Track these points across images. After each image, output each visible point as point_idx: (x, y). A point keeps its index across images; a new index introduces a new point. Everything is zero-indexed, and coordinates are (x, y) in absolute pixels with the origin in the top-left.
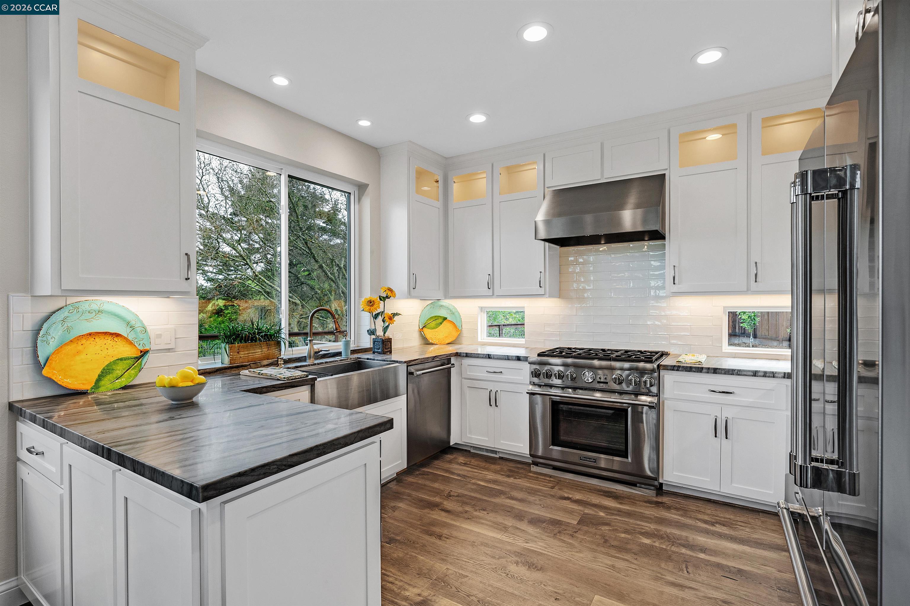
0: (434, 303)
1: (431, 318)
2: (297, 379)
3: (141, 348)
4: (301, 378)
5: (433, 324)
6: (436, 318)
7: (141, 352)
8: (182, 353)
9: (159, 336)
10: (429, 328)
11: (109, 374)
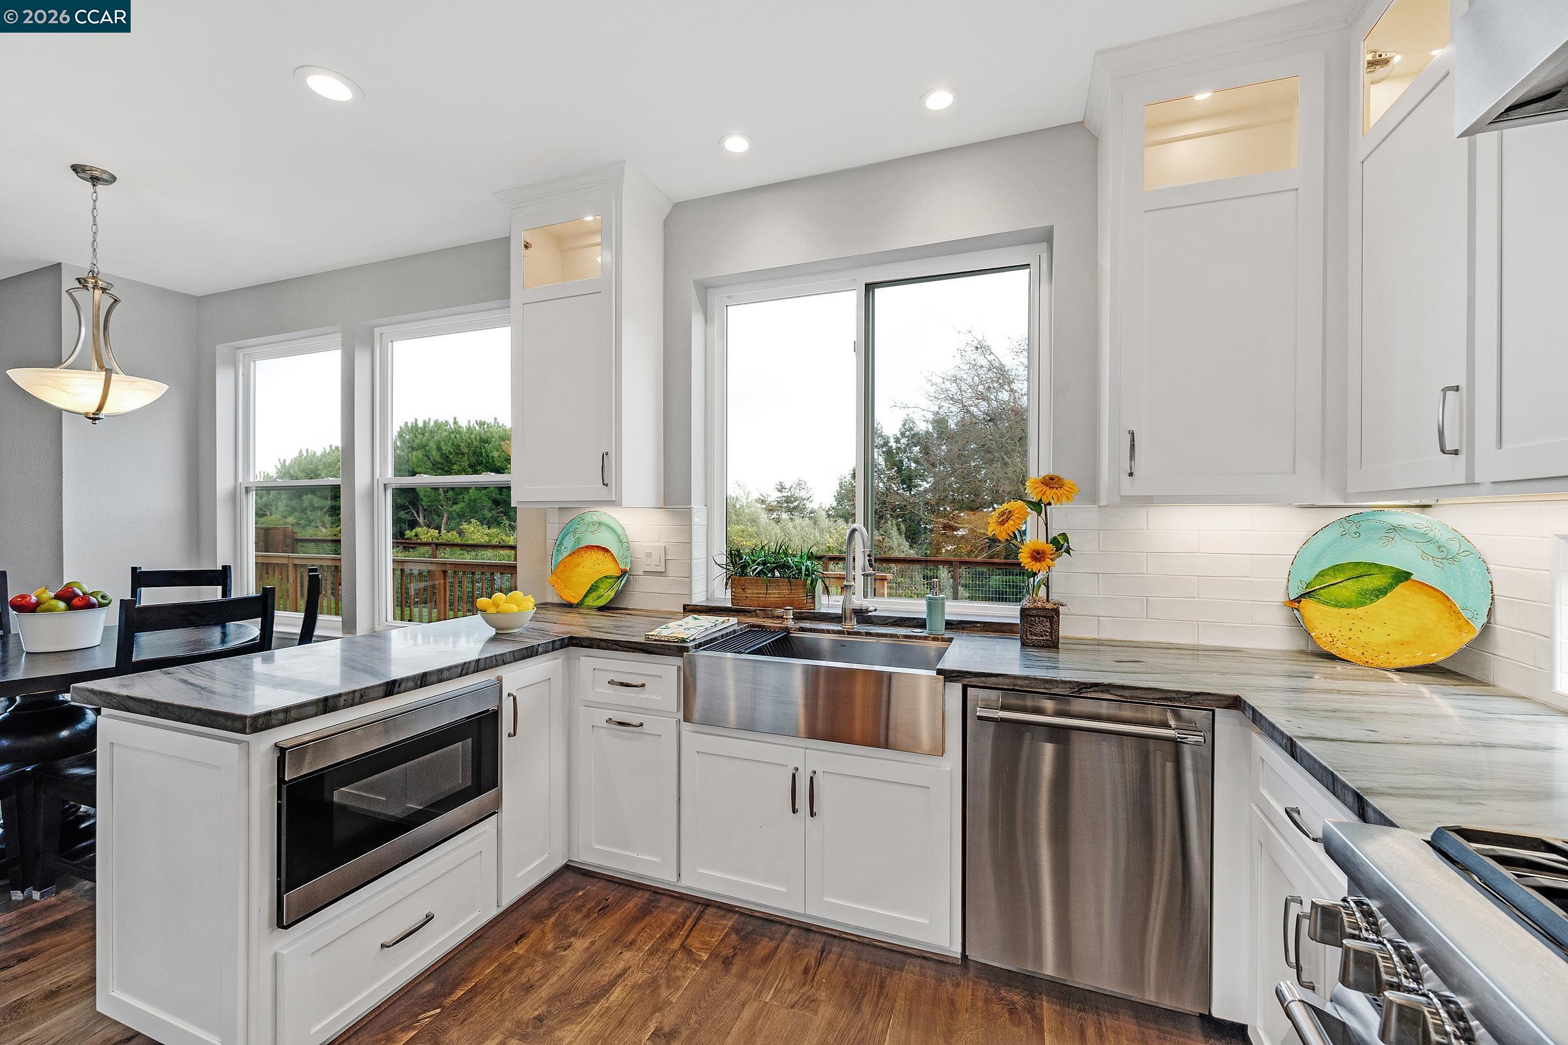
0: (1357, 518)
1: (1337, 568)
2: (662, 641)
3: (622, 567)
4: (668, 641)
5: (1349, 589)
6: (1361, 570)
7: (622, 571)
8: (675, 580)
9: (649, 555)
10: (1326, 603)
11: (595, 591)
